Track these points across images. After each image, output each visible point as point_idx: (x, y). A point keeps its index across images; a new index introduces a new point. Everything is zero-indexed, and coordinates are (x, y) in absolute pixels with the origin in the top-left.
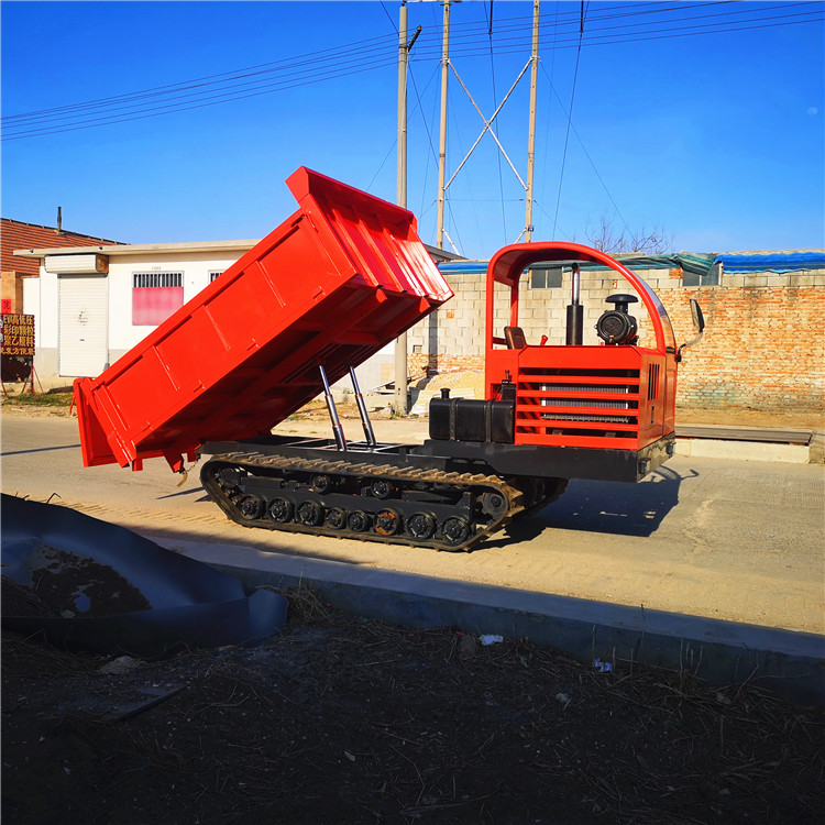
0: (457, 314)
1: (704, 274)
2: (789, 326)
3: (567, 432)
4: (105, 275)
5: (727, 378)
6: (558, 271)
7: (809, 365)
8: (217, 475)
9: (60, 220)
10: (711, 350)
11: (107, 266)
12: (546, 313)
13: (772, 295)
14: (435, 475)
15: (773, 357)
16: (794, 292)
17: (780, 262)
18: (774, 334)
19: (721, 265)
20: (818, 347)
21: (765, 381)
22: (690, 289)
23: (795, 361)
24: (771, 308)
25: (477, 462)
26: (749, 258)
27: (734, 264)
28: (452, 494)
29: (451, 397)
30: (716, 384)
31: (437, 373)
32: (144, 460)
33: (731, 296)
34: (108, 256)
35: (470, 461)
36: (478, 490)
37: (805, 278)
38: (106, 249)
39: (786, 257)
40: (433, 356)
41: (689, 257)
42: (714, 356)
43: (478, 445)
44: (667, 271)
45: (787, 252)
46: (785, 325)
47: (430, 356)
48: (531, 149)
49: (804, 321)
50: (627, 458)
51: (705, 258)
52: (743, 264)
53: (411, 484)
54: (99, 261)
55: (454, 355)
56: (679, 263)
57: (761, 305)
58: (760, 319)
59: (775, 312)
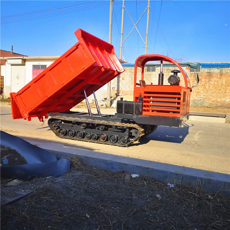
0: (125, 79)
1: (196, 69)
3: (158, 111)
4: (24, 65)
5: (202, 99)
6: (154, 67)
7: (225, 95)
8: (53, 123)
9: (12, 49)
10: (197, 90)
11: (25, 62)
12: (151, 79)
13: (215, 75)
14: (118, 124)
15: (215, 93)
17: (218, 66)
18: (215, 86)
19: (201, 66)
20: (228, 90)
21: (212, 99)
22: (192, 73)
23: (221, 94)
24: (215, 79)
25: (131, 120)
26: (209, 64)
27: (205, 66)
28: (123, 130)
29: (123, 100)
30: (199, 100)
31: (119, 96)
32: (31, 118)
33: (203, 75)
34: (25, 60)
35: (129, 120)
36: (131, 128)
37: (225, 70)
38: (25, 58)
39: (219, 64)
40: (118, 90)
41: (192, 63)
42: (198, 92)
43: (131, 115)
44: (186, 67)
45: (220, 63)
46: (219, 84)
47: (117, 90)
48: (147, 33)
49: (224, 83)
50: (176, 120)
51: (196, 64)
52: (207, 66)
53: (111, 126)
54: (23, 61)
55: (124, 91)
56: (189, 65)
57: (212, 78)
58: (211, 82)
59: (216, 80)
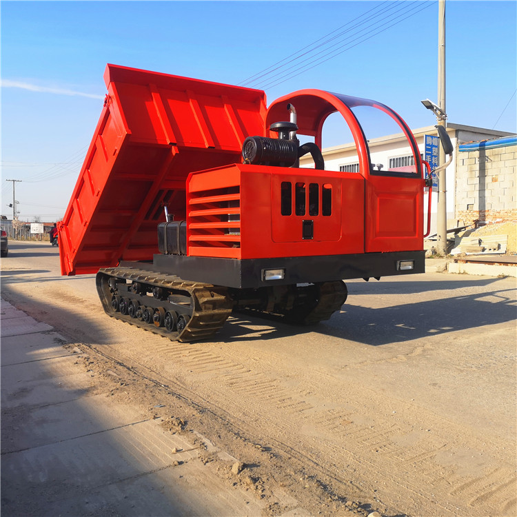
0: (500, 178)
31: (485, 224)
47: (480, 211)
55: (498, 210)
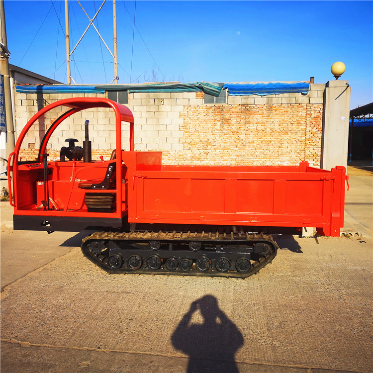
1: (217, 96)
2: (268, 129)
5: (233, 162)
6: (125, 92)
7: (280, 153)
10: (223, 145)
13: (258, 110)
15: (259, 149)
16: (270, 108)
17: (262, 89)
18: (259, 134)
19: (227, 90)
20: (285, 142)
22: (209, 105)
23: (272, 151)
24: (256, 118)
26: (243, 86)
27: (235, 90)
33: (233, 110)
37: (277, 99)
39: (265, 86)
41: (207, 84)
42: (225, 149)
44: (195, 93)
45: (266, 83)
46: (266, 129)
48: (115, 36)
49: (277, 127)
51: (218, 86)
52: (240, 89)
56: (201, 88)
57: (251, 116)
58: (251, 125)
59: (260, 120)
